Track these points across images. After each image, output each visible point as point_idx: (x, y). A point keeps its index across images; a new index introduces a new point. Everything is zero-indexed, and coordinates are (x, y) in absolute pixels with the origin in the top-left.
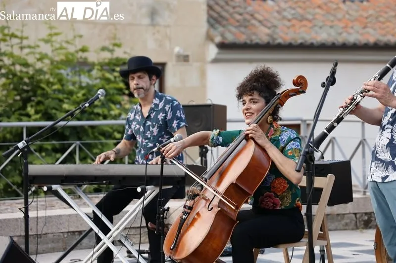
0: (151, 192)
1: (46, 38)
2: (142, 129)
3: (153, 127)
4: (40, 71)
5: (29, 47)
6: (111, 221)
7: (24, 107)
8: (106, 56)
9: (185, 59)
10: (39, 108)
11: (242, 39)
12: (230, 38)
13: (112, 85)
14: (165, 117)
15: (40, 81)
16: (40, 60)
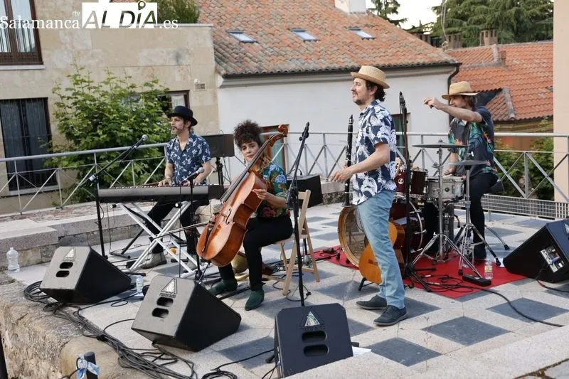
0: (185, 205)
1: (106, 81)
2: (179, 158)
3: (188, 158)
4: (104, 104)
5: (95, 88)
6: (160, 225)
7: (95, 130)
8: (148, 89)
9: (202, 86)
10: (104, 129)
11: (240, 71)
12: (231, 71)
13: (152, 110)
14: (197, 153)
15: (103, 110)
16: (103, 95)
